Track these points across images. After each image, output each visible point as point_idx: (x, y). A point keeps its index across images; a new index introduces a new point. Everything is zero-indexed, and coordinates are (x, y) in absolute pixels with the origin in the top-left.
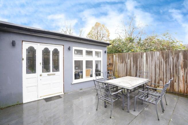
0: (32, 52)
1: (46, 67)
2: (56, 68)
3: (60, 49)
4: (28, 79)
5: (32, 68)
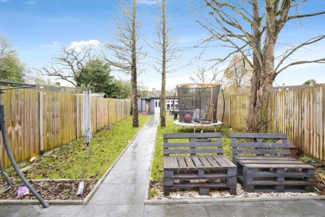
1: (159, 106)
4: (156, 108)
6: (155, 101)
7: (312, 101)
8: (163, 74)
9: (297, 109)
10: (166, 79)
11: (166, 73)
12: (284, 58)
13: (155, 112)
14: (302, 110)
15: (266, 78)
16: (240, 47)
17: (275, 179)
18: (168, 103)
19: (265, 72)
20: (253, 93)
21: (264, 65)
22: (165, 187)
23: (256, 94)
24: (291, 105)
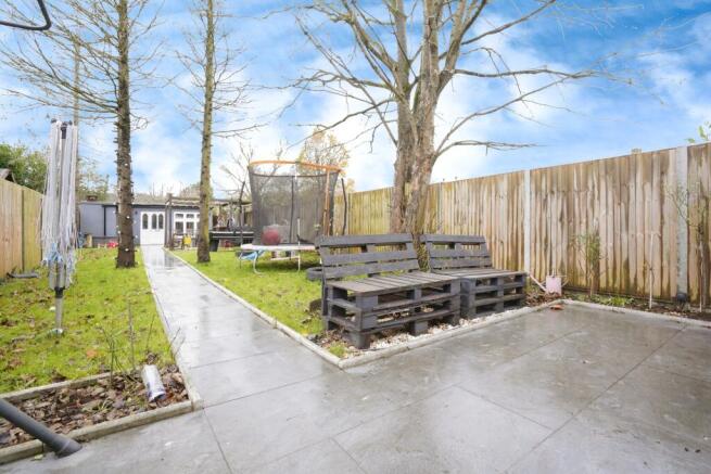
0: (145, 216)
1: (154, 226)
2: (161, 227)
3: (163, 213)
4: (143, 232)
5: (145, 226)
6: (142, 213)
7: (493, 194)
8: (206, 138)
9: (472, 208)
10: (212, 149)
11: (212, 136)
12: (452, 131)
13: (141, 243)
14: (481, 210)
15: (424, 160)
16: (377, 103)
17: (492, 294)
18: (179, 220)
19: (422, 151)
20: (399, 188)
21: (421, 139)
22: (363, 331)
23: (403, 188)
24: (464, 203)
